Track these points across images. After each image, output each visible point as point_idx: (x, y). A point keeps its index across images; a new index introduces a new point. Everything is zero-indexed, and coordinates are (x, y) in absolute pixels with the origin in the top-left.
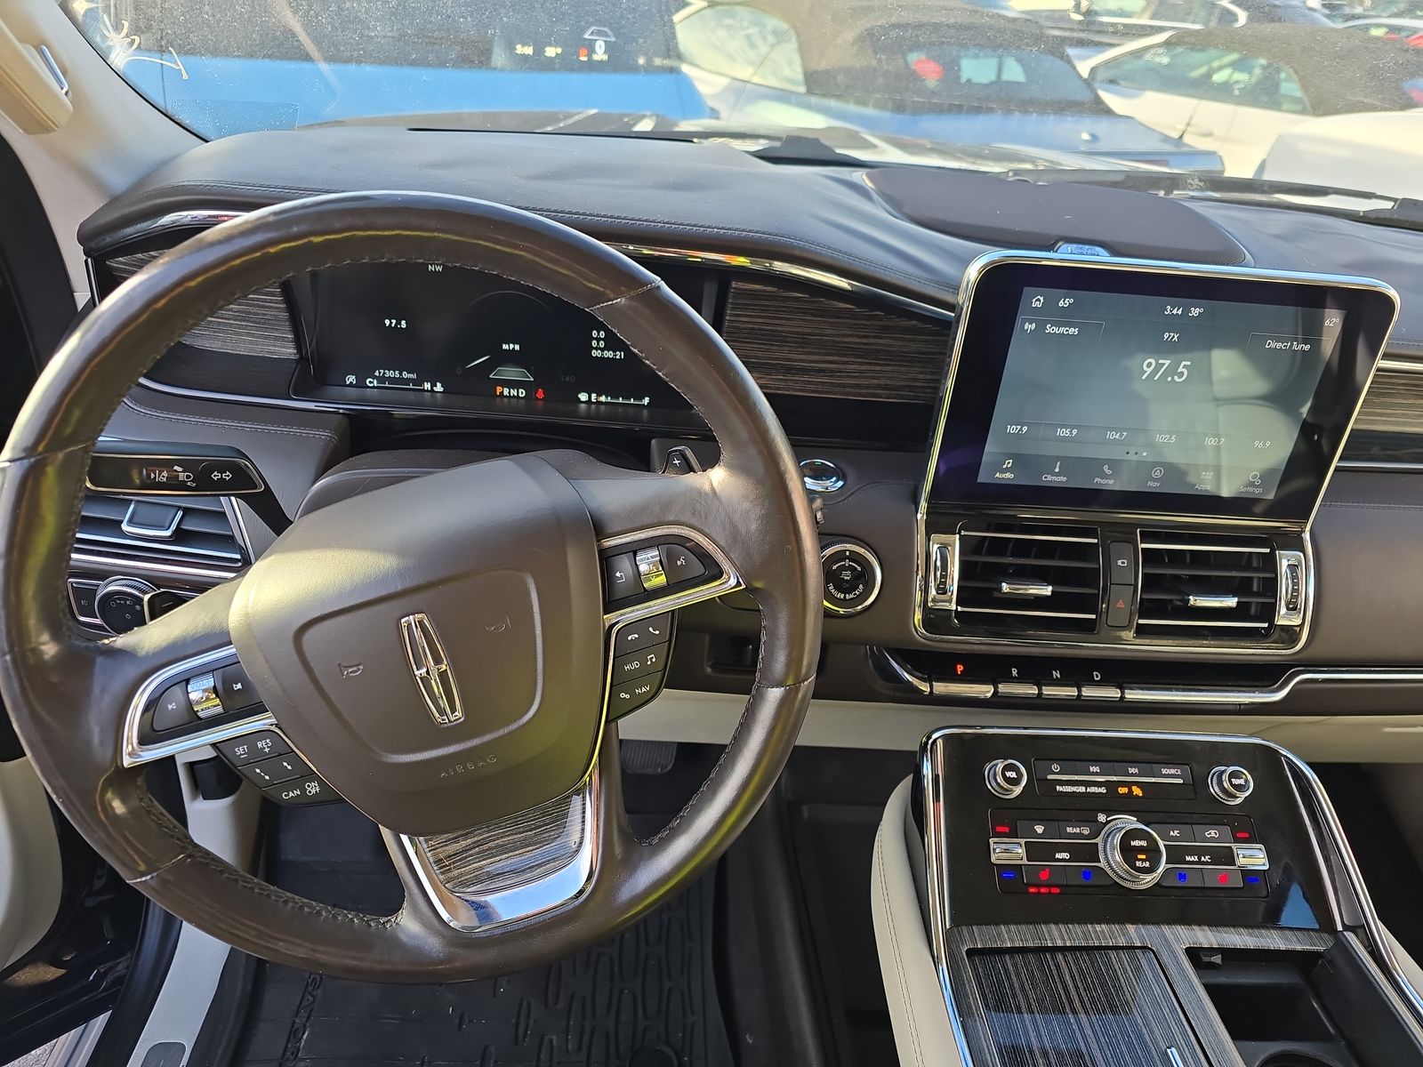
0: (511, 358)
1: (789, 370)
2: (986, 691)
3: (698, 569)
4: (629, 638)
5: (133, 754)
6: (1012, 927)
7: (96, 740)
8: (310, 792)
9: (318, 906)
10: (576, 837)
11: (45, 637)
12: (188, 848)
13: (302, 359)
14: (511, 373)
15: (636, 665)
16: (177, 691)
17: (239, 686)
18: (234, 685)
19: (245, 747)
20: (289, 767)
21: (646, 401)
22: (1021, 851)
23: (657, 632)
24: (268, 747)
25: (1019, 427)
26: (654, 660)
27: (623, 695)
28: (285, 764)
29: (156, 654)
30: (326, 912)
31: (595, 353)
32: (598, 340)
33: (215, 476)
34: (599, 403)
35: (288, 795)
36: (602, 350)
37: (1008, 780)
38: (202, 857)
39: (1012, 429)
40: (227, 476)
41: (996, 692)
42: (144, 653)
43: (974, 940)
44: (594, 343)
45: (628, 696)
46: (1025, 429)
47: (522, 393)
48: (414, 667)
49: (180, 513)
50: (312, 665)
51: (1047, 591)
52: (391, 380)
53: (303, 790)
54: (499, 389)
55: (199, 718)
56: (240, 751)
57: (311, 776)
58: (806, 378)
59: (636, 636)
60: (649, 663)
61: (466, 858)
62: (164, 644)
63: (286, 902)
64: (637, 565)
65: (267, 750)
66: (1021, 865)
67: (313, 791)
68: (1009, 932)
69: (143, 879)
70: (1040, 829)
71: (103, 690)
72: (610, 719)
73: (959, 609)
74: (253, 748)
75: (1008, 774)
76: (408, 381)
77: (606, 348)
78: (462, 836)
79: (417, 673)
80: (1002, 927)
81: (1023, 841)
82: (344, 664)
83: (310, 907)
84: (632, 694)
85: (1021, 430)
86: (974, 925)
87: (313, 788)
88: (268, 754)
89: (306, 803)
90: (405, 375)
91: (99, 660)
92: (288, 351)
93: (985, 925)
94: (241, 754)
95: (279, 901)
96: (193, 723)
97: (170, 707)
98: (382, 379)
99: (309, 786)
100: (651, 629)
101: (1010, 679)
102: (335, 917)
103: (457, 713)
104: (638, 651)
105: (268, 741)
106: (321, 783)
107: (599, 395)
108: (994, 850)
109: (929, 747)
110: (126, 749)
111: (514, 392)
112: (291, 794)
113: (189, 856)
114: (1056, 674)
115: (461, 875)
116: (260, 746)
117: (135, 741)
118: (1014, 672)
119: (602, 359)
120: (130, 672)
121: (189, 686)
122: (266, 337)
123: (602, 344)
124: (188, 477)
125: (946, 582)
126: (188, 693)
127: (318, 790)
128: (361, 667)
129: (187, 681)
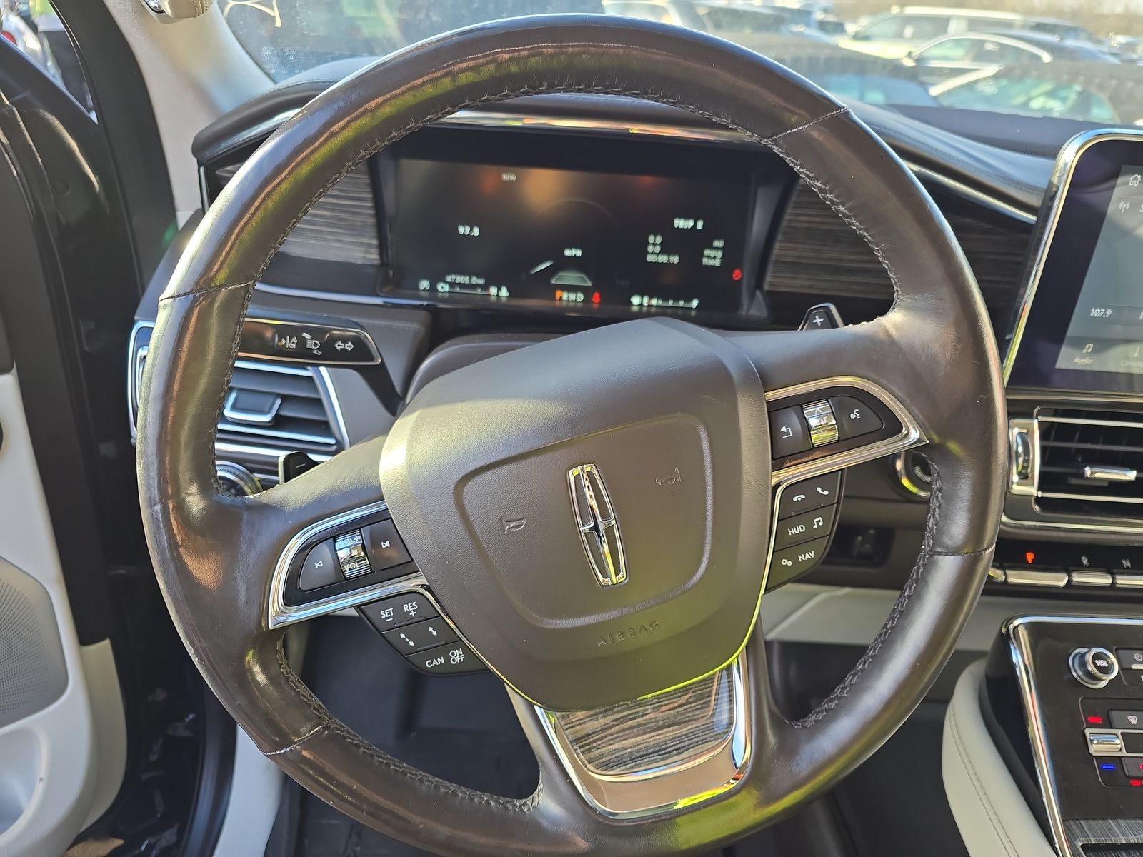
0: (573, 263)
1: (837, 270)
2: (1060, 580)
3: (874, 423)
4: (795, 499)
5: (278, 614)
6: (1121, 822)
7: (242, 598)
8: (454, 660)
9: (453, 787)
10: (724, 717)
11: (194, 489)
12: (324, 720)
13: (384, 264)
14: (571, 278)
15: (800, 529)
16: (324, 549)
17: (387, 544)
18: (382, 543)
19: (391, 610)
20: (435, 633)
21: (695, 303)
22: (1119, 742)
23: (826, 493)
24: (414, 611)
25: (1103, 310)
26: (821, 524)
27: (785, 562)
28: (431, 629)
29: (302, 510)
30: (462, 793)
31: (650, 258)
32: (654, 244)
33: (339, 345)
34: (650, 306)
35: (432, 663)
36: (658, 254)
37: (1100, 669)
38: (338, 729)
39: (1096, 312)
40: (349, 346)
41: (1069, 581)
42: (291, 507)
43: (1085, 835)
44: (650, 249)
45: (789, 563)
46: (1109, 312)
47: (580, 297)
48: (580, 522)
49: (279, 401)
50: (472, 519)
51: (1131, 475)
52: (462, 286)
53: (448, 659)
54: (558, 294)
55: (346, 579)
56: (386, 614)
57: (457, 643)
58: (853, 279)
59: (803, 497)
60: (815, 527)
61: (605, 737)
62: (310, 500)
63: (421, 780)
64: (806, 419)
65: (413, 613)
66: (1120, 757)
67: (457, 660)
68: (1119, 827)
69: (282, 751)
70: (1133, 720)
71: (249, 546)
72: (768, 588)
73: (1040, 494)
74: (399, 611)
75: (1099, 663)
76: (475, 286)
77: (662, 252)
78: (600, 713)
79: (581, 529)
80: (1110, 821)
81: (1119, 732)
82: (506, 518)
83: (445, 787)
84: (795, 561)
85: (1105, 313)
86: (1081, 819)
87: (457, 656)
88: (414, 618)
89: (450, 674)
90: (475, 280)
91: (245, 515)
92: (373, 257)
93: (1092, 819)
94: (387, 618)
95: (414, 779)
96: (340, 584)
97: (317, 565)
98: (452, 285)
99: (453, 654)
100: (819, 489)
101: (1080, 568)
102: (472, 799)
103: (620, 576)
104: (802, 513)
105: (414, 603)
106: (467, 651)
107: (651, 298)
108: (1092, 741)
109: (1012, 636)
110: (272, 611)
111: (572, 296)
112: (435, 662)
113: (326, 728)
114: (1127, 563)
115: (602, 755)
116: (406, 609)
117: (281, 600)
118: (1085, 561)
119: (657, 263)
120: (276, 527)
121: (337, 544)
122: (353, 243)
123: (658, 249)
124: (315, 344)
125: (1027, 467)
126: (336, 551)
127: (462, 658)
128: (525, 522)
129: (335, 539)
